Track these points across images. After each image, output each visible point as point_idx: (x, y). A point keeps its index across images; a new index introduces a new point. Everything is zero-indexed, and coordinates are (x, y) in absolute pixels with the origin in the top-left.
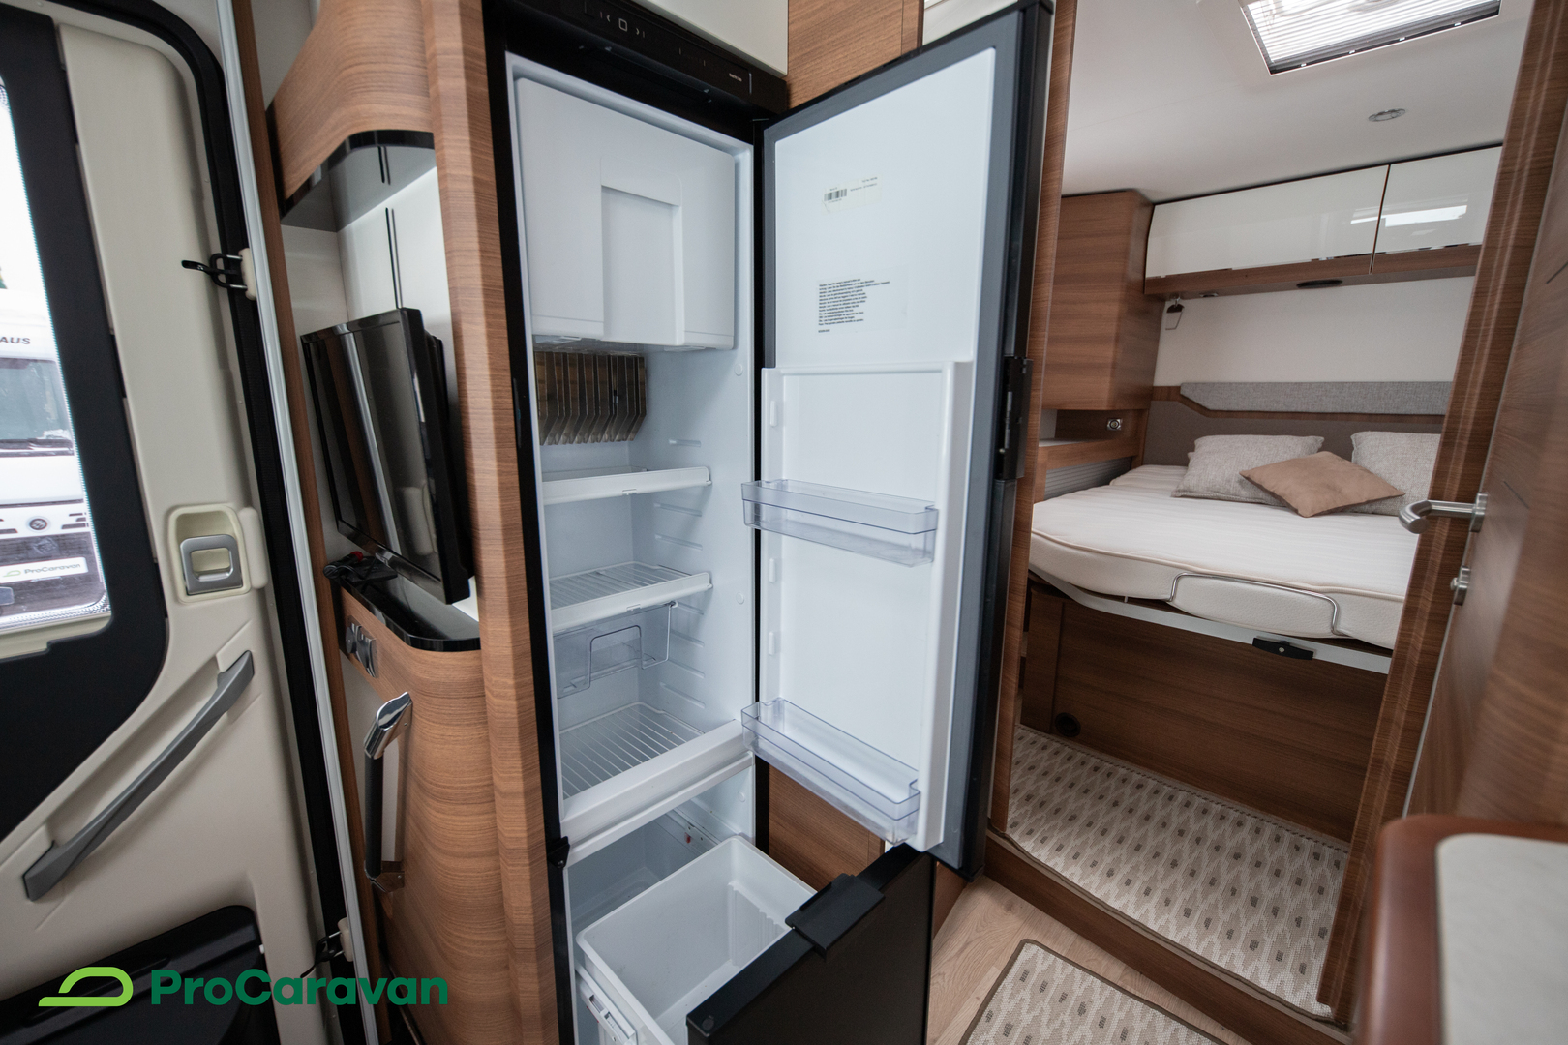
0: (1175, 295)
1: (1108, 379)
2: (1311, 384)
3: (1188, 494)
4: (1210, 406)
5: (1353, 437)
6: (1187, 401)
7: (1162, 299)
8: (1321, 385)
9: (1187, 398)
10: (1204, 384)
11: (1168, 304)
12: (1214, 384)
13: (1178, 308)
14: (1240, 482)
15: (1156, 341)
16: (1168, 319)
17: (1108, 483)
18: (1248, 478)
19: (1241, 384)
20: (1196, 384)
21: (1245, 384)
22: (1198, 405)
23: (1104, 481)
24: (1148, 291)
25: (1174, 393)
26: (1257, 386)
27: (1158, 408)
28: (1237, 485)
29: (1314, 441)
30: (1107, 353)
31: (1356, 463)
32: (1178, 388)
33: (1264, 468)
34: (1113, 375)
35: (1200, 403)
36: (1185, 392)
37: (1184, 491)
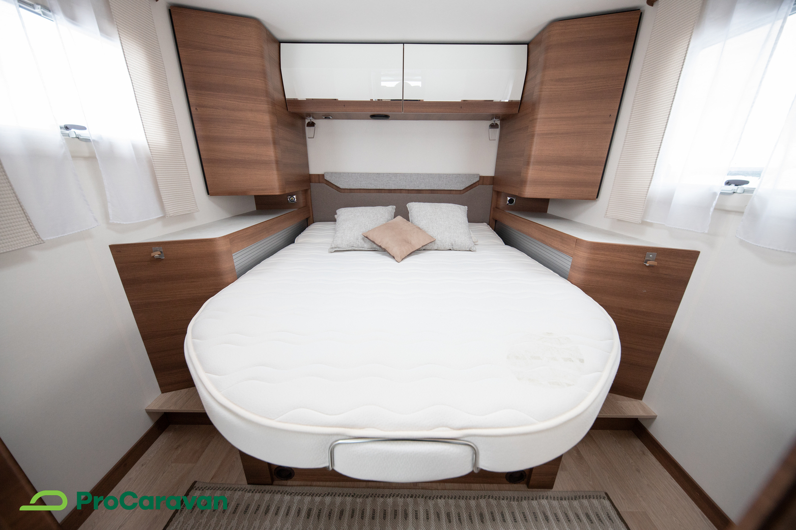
0: (309, 115)
1: (275, 172)
2: (384, 174)
3: (338, 249)
4: (341, 187)
5: (407, 205)
6: (328, 183)
7: (302, 117)
8: (388, 174)
9: (329, 182)
10: (335, 173)
11: (307, 121)
12: (340, 173)
13: (312, 124)
14: (363, 239)
15: (305, 145)
16: (309, 131)
17: (293, 242)
18: (367, 237)
19: (353, 173)
20: (332, 173)
21: (355, 173)
22: (336, 186)
23: (291, 241)
24: (291, 109)
25: (321, 178)
26: (361, 175)
27: (315, 187)
28: (362, 241)
29: (391, 209)
30: (270, 153)
31: (412, 222)
32: (323, 175)
33: (373, 230)
34: (278, 170)
35: (335, 184)
36: (327, 178)
37: (335, 248)
